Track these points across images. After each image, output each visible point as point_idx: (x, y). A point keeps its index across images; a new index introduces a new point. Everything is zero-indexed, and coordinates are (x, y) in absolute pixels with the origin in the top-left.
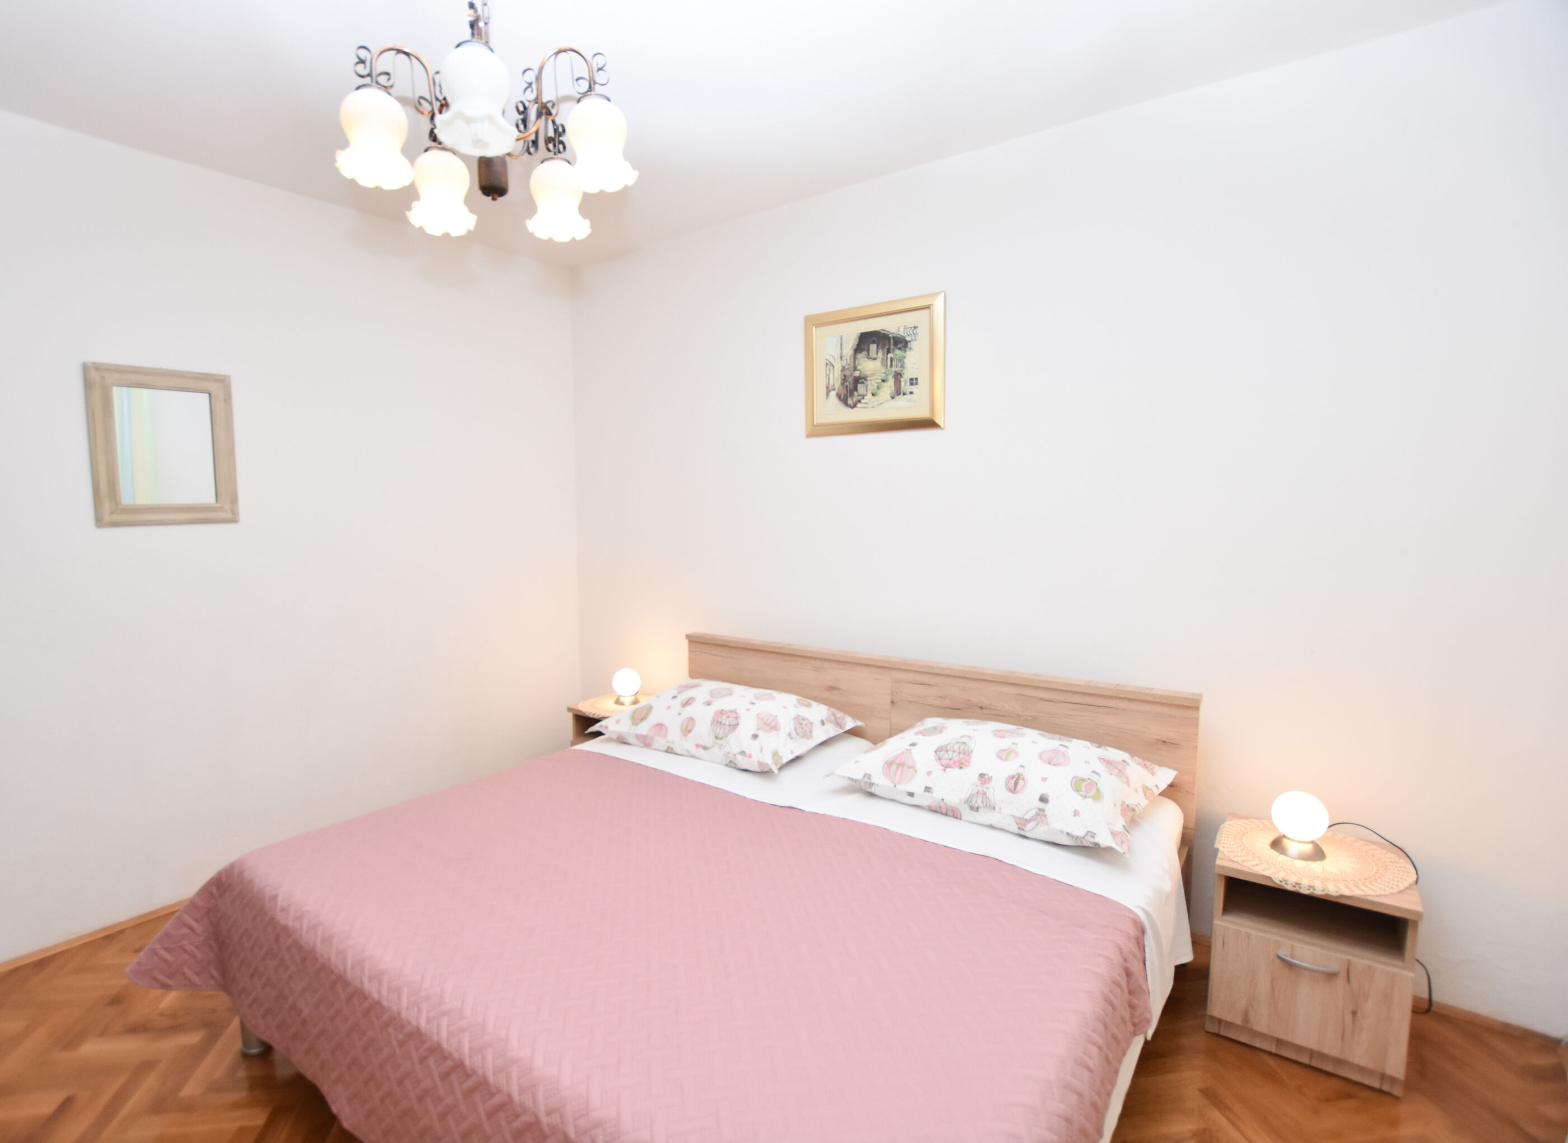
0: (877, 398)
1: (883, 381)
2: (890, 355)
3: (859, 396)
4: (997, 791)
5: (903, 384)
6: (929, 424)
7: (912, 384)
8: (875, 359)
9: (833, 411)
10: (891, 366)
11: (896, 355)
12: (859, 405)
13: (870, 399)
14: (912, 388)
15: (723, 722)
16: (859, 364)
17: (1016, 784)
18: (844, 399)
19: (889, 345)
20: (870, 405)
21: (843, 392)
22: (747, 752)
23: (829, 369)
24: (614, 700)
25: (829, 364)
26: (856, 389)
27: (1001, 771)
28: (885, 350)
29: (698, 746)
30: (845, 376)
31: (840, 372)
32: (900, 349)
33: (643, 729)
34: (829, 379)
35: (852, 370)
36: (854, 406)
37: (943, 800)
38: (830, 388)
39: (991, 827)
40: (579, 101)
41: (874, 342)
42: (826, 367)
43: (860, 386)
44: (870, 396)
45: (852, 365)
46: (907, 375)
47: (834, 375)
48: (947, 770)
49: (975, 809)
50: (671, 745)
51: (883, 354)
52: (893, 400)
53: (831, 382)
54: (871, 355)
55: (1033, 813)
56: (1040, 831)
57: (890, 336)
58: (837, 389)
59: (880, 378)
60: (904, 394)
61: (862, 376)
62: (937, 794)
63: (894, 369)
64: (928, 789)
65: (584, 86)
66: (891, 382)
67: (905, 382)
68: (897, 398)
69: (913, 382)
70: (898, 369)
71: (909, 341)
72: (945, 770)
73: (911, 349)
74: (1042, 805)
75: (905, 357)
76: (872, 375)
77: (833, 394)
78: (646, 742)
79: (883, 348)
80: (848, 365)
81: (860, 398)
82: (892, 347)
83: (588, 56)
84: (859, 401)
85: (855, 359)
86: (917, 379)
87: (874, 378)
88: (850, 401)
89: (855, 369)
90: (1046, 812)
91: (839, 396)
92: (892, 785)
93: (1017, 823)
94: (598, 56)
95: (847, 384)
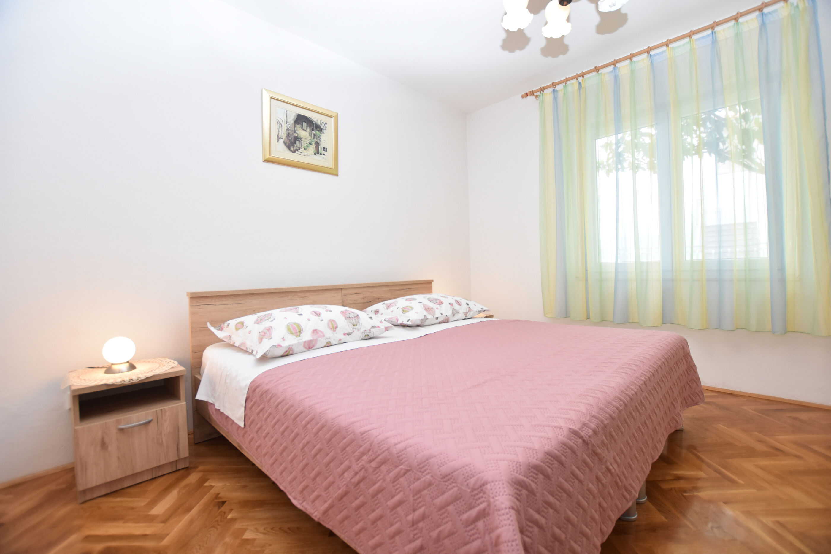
0: (306, 151)
1: (310, 144)
2: (313, 132)
5: (320, 149)
7: (324, 150)
8: (305, 131)
9: (282, 151)
10: (314, 138)
11: (316, 133)
12: (297, 152)
13: (303, 151)
14: (324, 152)
16: (297, 130)
18: (288, 146)
19: (313, 127)
20: (303, 154)
21: (288, 142)
23: (279, 126)
25: (280, 123)
26: (295, 143)
30: (289, 133)
31: (286, 130)
32: (318, 131)
34: (279, 131)
35: (293, 131)
36: (294, 152)
38: (280, 137)
41: (305, 122)
42: (277, 124)
43: (297, 142)
44: (302, 149)
45: (293, 129)
46: (322, 145)
47: (282, 130)
51: (310, 130)
52: (315, 156)
53: (280, 134)
54: (303, 128)
57: (314, 122)
58: (284, 139)
59: (308, 142)
60: (321, 154)
61: (298, 137)
63: (315, 140)
66: (314, 146)
67: (321, 148)
68: (317, 155)
69: (325, 149)
70: (318, 141)
71: (322, 129)
73: (323, 133)
75: (321, 136)
76: (305, 139)
77: (281, 141)
79: (310, 127)
80: (291, 128)
81: (297, 148)
82: (315, 128)
84: (297, 150)
85: (295, 127)
86: (326, 149)
87: (305, 140)
88: (292, 148)
89: (295, 132)
91: (285, 143)
95: (290, 138)
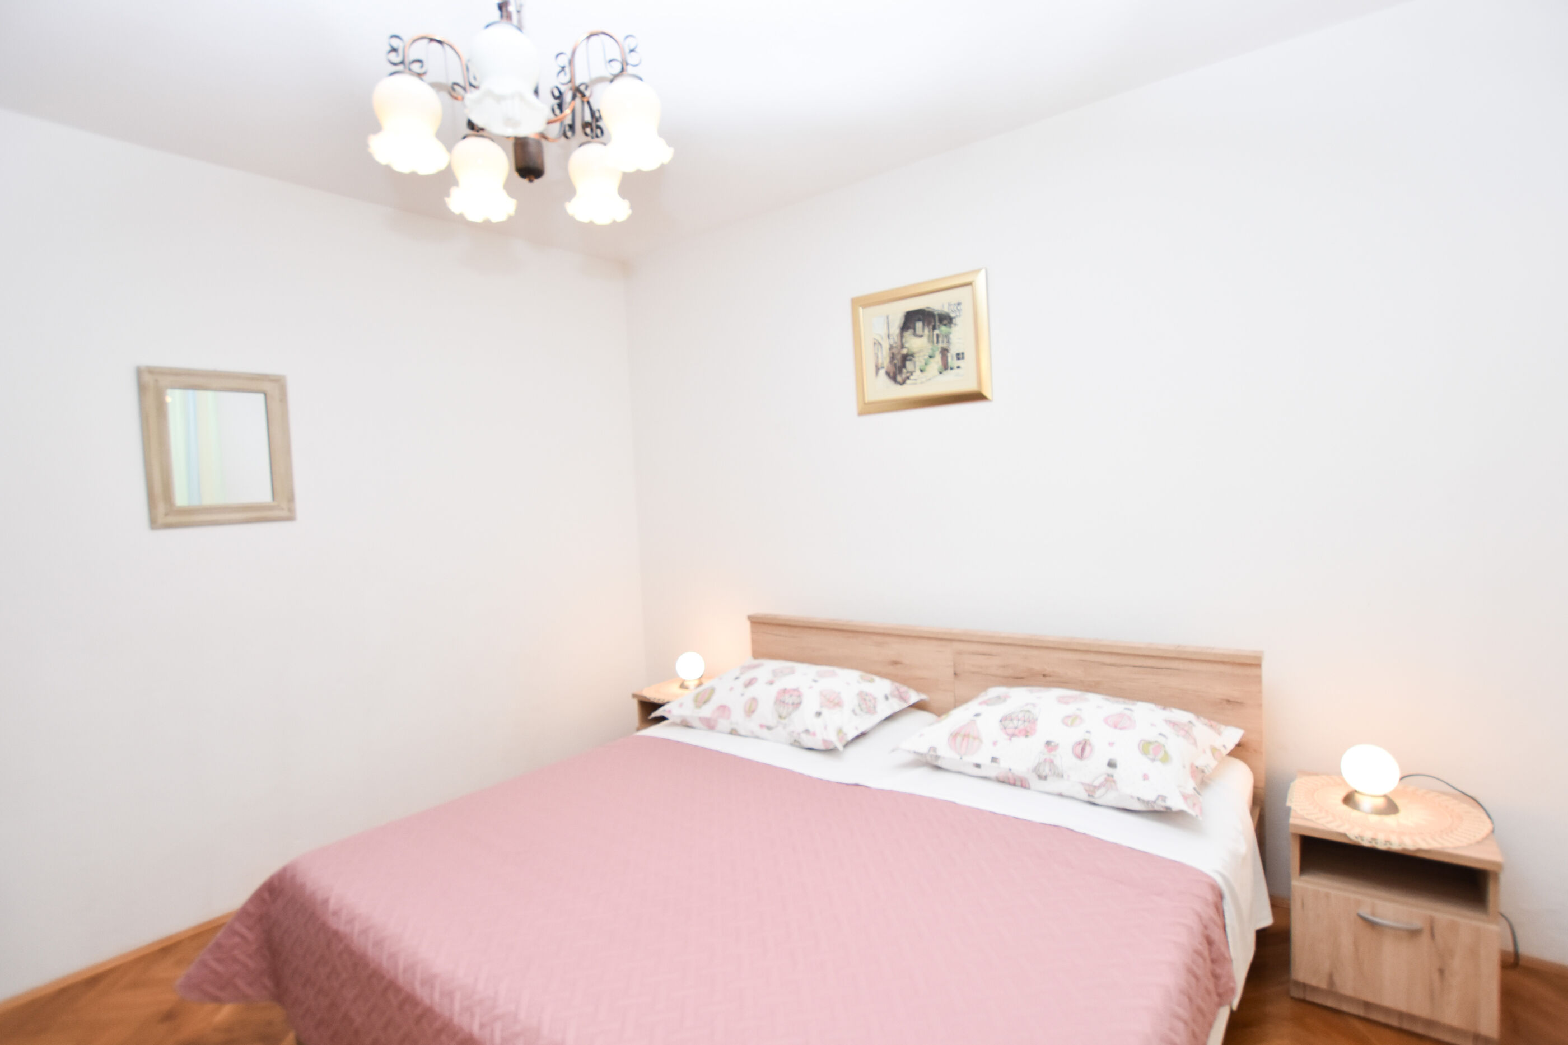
0: (925, 374)
1: (930, 357)
2: (936, 332)
3: (908, 372)
4: (1065, 758)
5: (949, 359)
6: (977, 397)
7: (958, 359)
8: (921, 336)
9: (884, 389)
10: (938, 342)
12: (908, 382)
14: (960, 363)
15: (786, 702)
16: (906, 342)
17: (1083, 750)
18: (893, 376)
21: (892, 370)
22: (811, 730)
23: (878, 349)
24: (679, 684)
25: (877, 344)
26: (904, 366)
27: (1067, 738)
28: (931, 327)
29: (762, 726)
30: (893, 354)
31: (888, 350)
32: (945, 325)
33: (707, 711)
34: (877, 358)
35: (899, 347)
36: (903, 383)
37: (1010, 770)
38: (879, 366)
39: (1061, 795)
40: (612, 81)
41: (919, 320)
42: (875, 346)
44: (918, 372)
45: (899, 343)
46: (954, 350)
47: (882, 353)
48: (1014, 739)
49: (1043, 778)
50: (735, 726)
51: (929, 331)
52: (941, 375)
53: (880, 361)
55: (1101, 779)
56: (1110, 797)
57: (936, 313)
59: (928, 354)
60: (952, 369)
61: (910, 353)
62: (1004, 764)
64: (994, 760)
65: (616, 68)
66: (938, 357)
68: (945, 373)
69: (960, 356)
70: (945, 345)
71: (954, 318)
72: (1010, 739)
73: (955, 325)
74: (1110, 771)
75: (950, 333)
76: (920, 351)
77: (882, 372)
78: (710, 725)
79: (928, 325)
81: (908, 374)
82: (938, 323)
83: (620, 38)
84: (908, 378)
85: (902, 336)
86: (963, 354)
87: (922, 354)
88: (899, 379)
89: (903, 347)
90: (1116, 778)
91: (888, 374)
92: (958, 757)
93: (1086, 790)
94: (629, 39)
95: (896, 361)
